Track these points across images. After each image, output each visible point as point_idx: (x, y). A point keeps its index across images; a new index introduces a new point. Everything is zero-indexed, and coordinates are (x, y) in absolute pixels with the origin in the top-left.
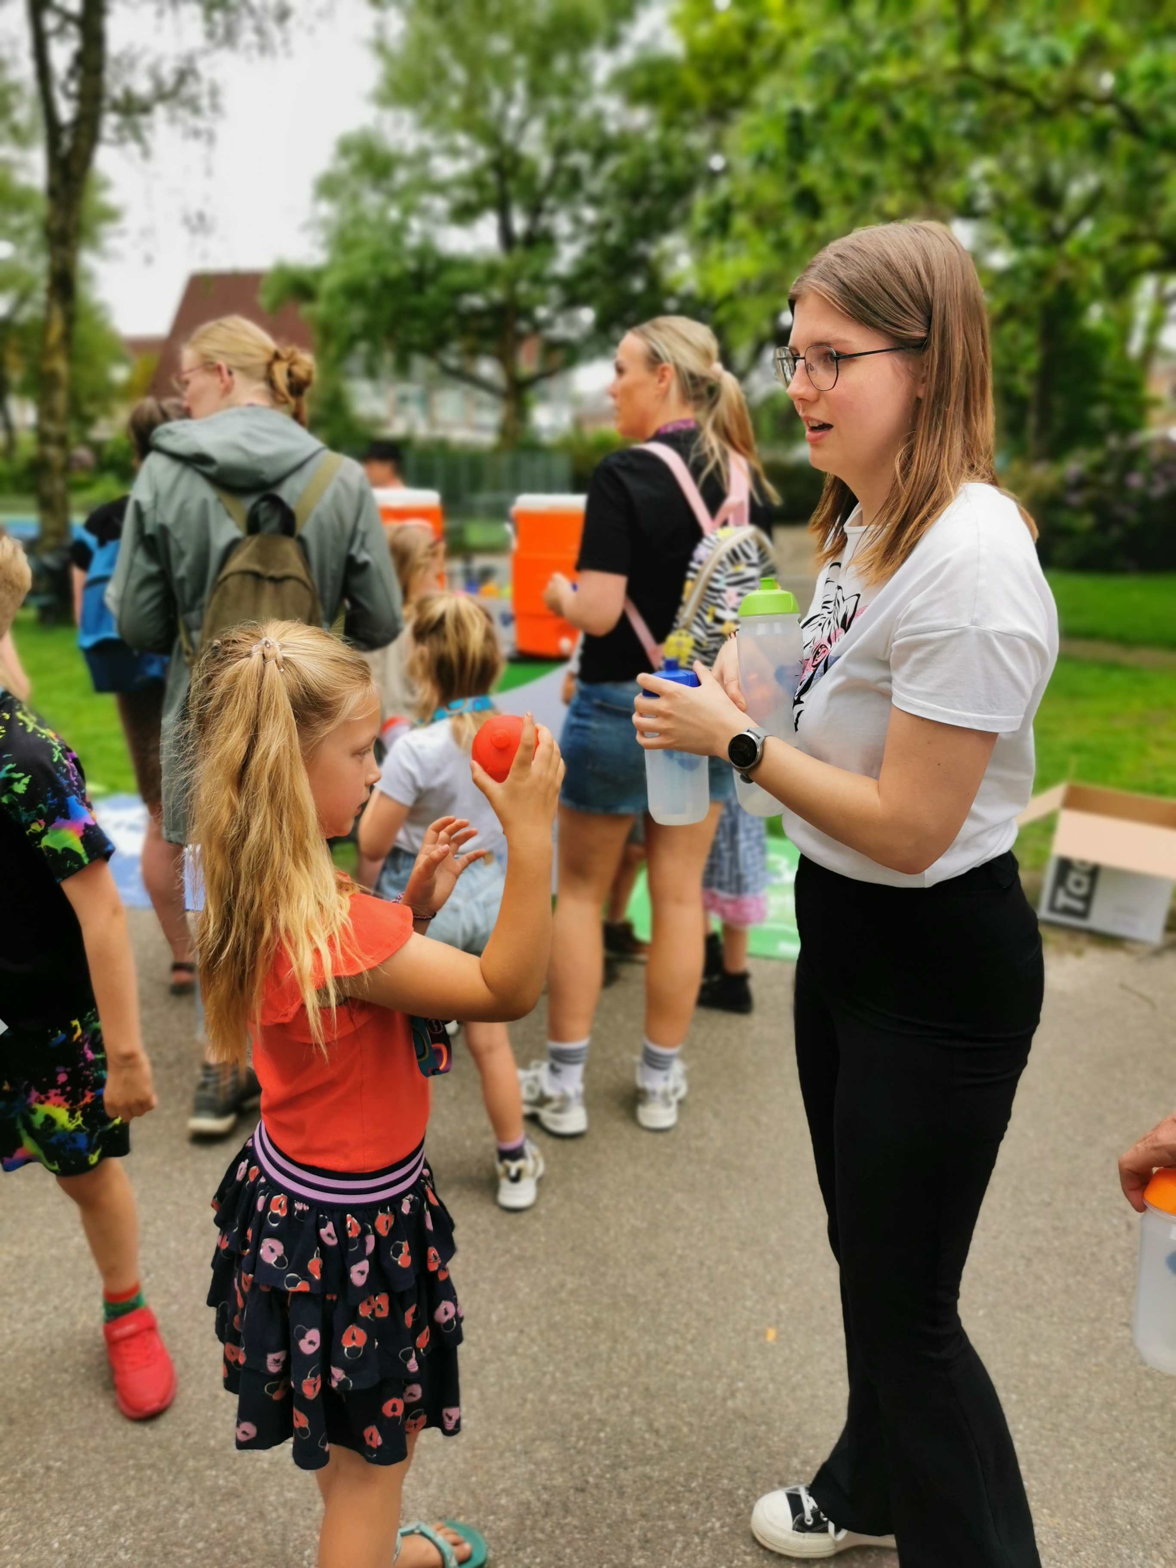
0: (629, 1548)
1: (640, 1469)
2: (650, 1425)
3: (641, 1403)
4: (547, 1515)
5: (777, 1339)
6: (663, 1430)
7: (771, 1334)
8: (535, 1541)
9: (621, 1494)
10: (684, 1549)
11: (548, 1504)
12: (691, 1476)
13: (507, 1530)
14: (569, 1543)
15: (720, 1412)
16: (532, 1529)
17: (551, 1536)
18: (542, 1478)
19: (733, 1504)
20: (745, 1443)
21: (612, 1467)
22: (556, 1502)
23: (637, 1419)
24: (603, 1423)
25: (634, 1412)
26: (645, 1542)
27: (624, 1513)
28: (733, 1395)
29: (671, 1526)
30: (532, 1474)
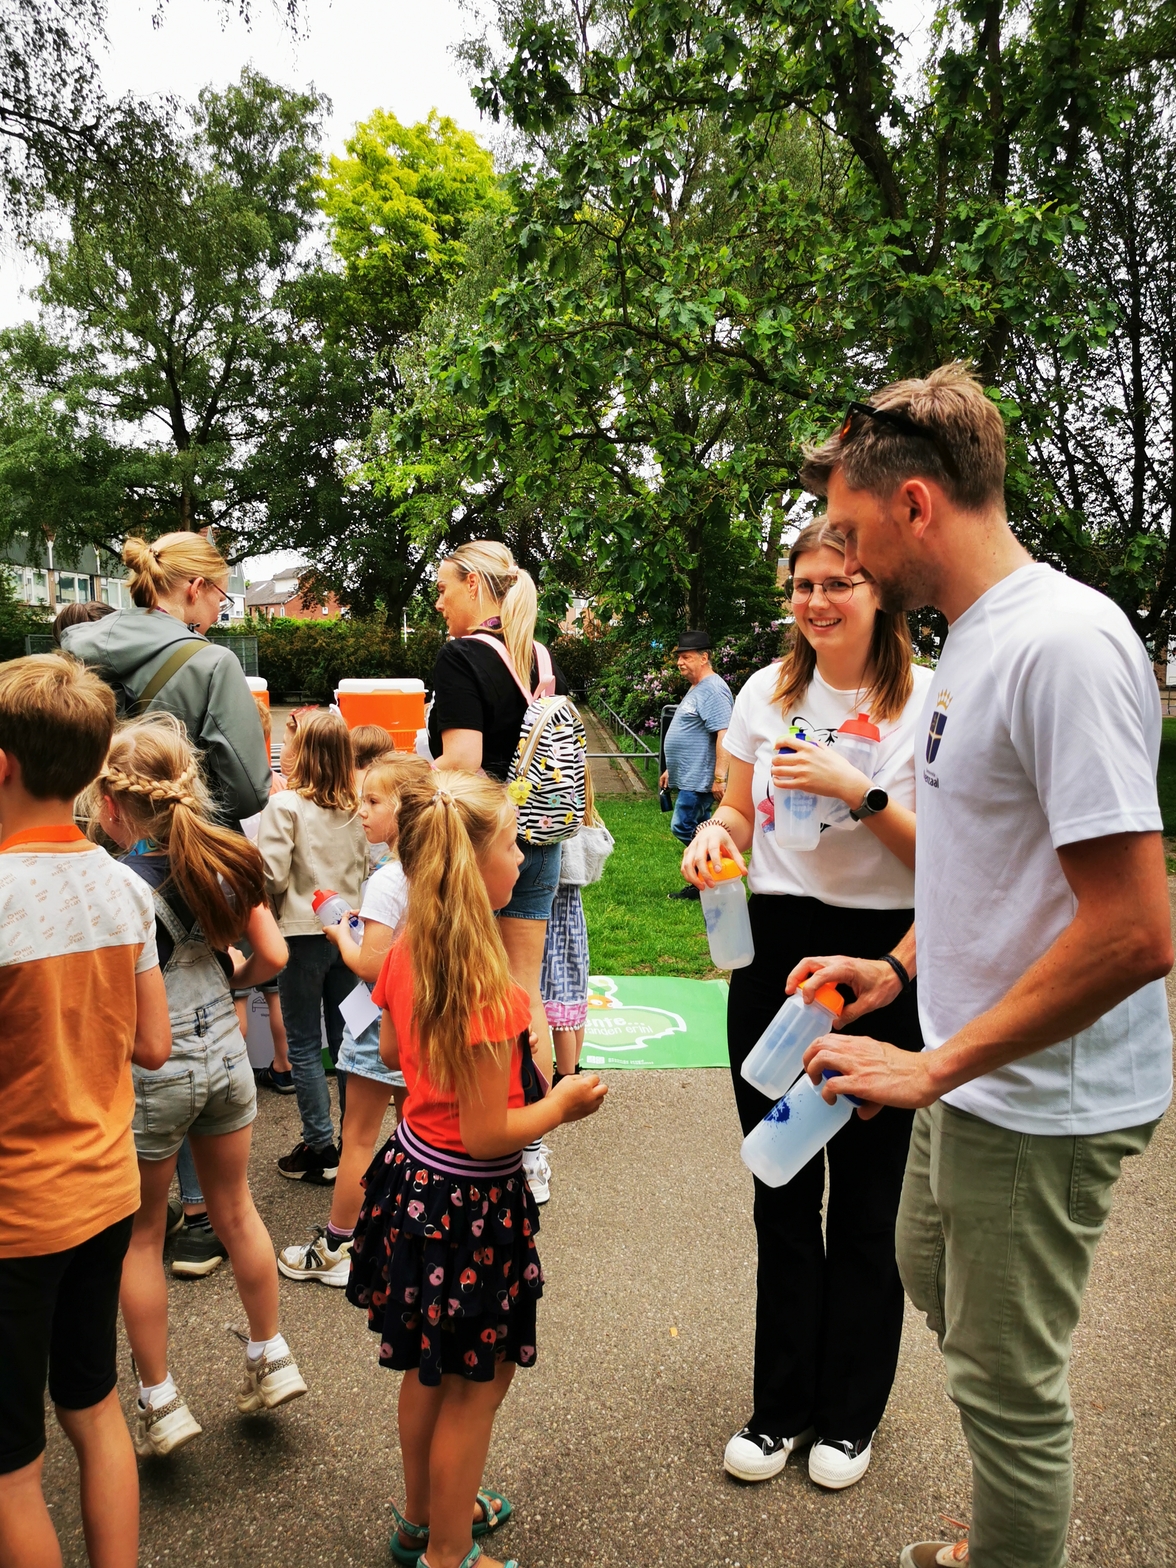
0: (616, 1484)
1: (605, 1434)
2: (604, 1405)
3: (591, 1392)
4: (545, 1475)
5: (679, 1334)
6: (614, 1407)
7: (674, 1332)
8: (543, 1493)
9: (598, 1452)
10: (657, 1477)
11: (544, 1468)
12: (645, 1432)
13: (519, 1490)
14: (570, 1489)
15: (653, 1388)
16: (538, 1485)
17: (554, 1487)
18: (533, 1453)
19: (683, 1444)
20: (678, 1405)
21: (584, 1436)
22: (549, 1465)
23: (592, 1403)
24: (567, 1410)
25: (588, 1399)
26: (626, 1479)
27: (604, 1463)
28: (659, 1375)
29: (642, 1465)
30: (525, 1451)
